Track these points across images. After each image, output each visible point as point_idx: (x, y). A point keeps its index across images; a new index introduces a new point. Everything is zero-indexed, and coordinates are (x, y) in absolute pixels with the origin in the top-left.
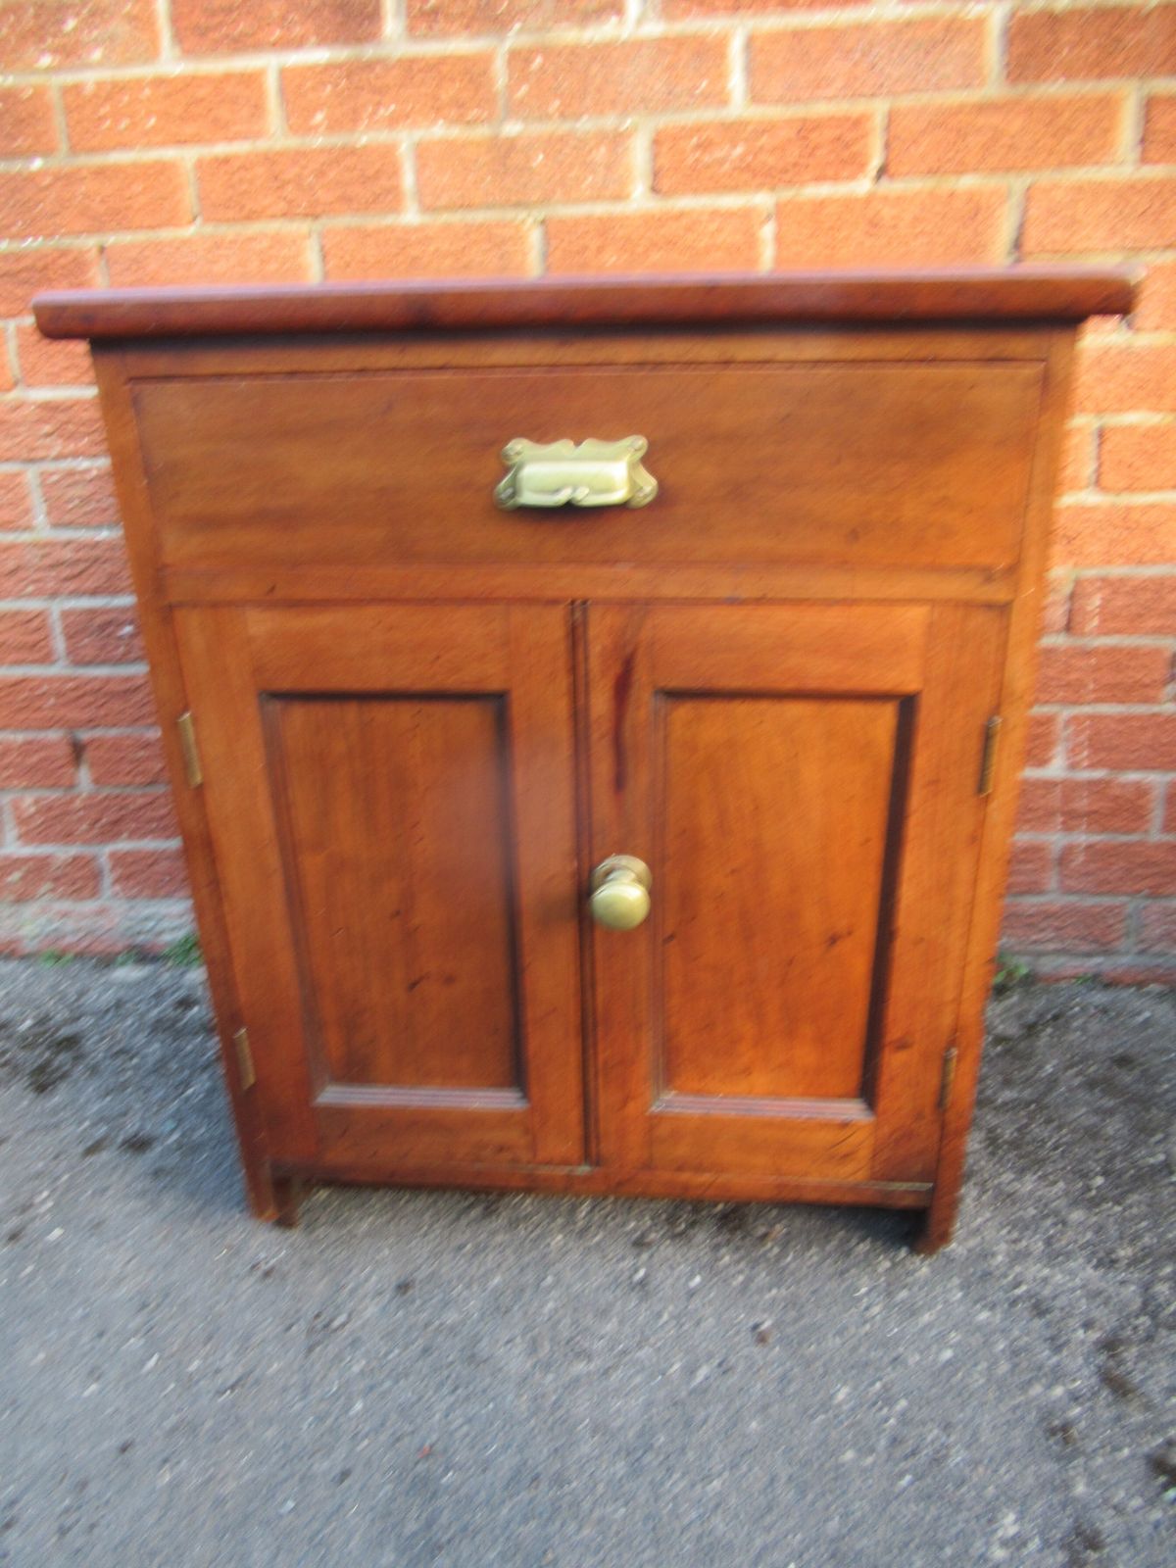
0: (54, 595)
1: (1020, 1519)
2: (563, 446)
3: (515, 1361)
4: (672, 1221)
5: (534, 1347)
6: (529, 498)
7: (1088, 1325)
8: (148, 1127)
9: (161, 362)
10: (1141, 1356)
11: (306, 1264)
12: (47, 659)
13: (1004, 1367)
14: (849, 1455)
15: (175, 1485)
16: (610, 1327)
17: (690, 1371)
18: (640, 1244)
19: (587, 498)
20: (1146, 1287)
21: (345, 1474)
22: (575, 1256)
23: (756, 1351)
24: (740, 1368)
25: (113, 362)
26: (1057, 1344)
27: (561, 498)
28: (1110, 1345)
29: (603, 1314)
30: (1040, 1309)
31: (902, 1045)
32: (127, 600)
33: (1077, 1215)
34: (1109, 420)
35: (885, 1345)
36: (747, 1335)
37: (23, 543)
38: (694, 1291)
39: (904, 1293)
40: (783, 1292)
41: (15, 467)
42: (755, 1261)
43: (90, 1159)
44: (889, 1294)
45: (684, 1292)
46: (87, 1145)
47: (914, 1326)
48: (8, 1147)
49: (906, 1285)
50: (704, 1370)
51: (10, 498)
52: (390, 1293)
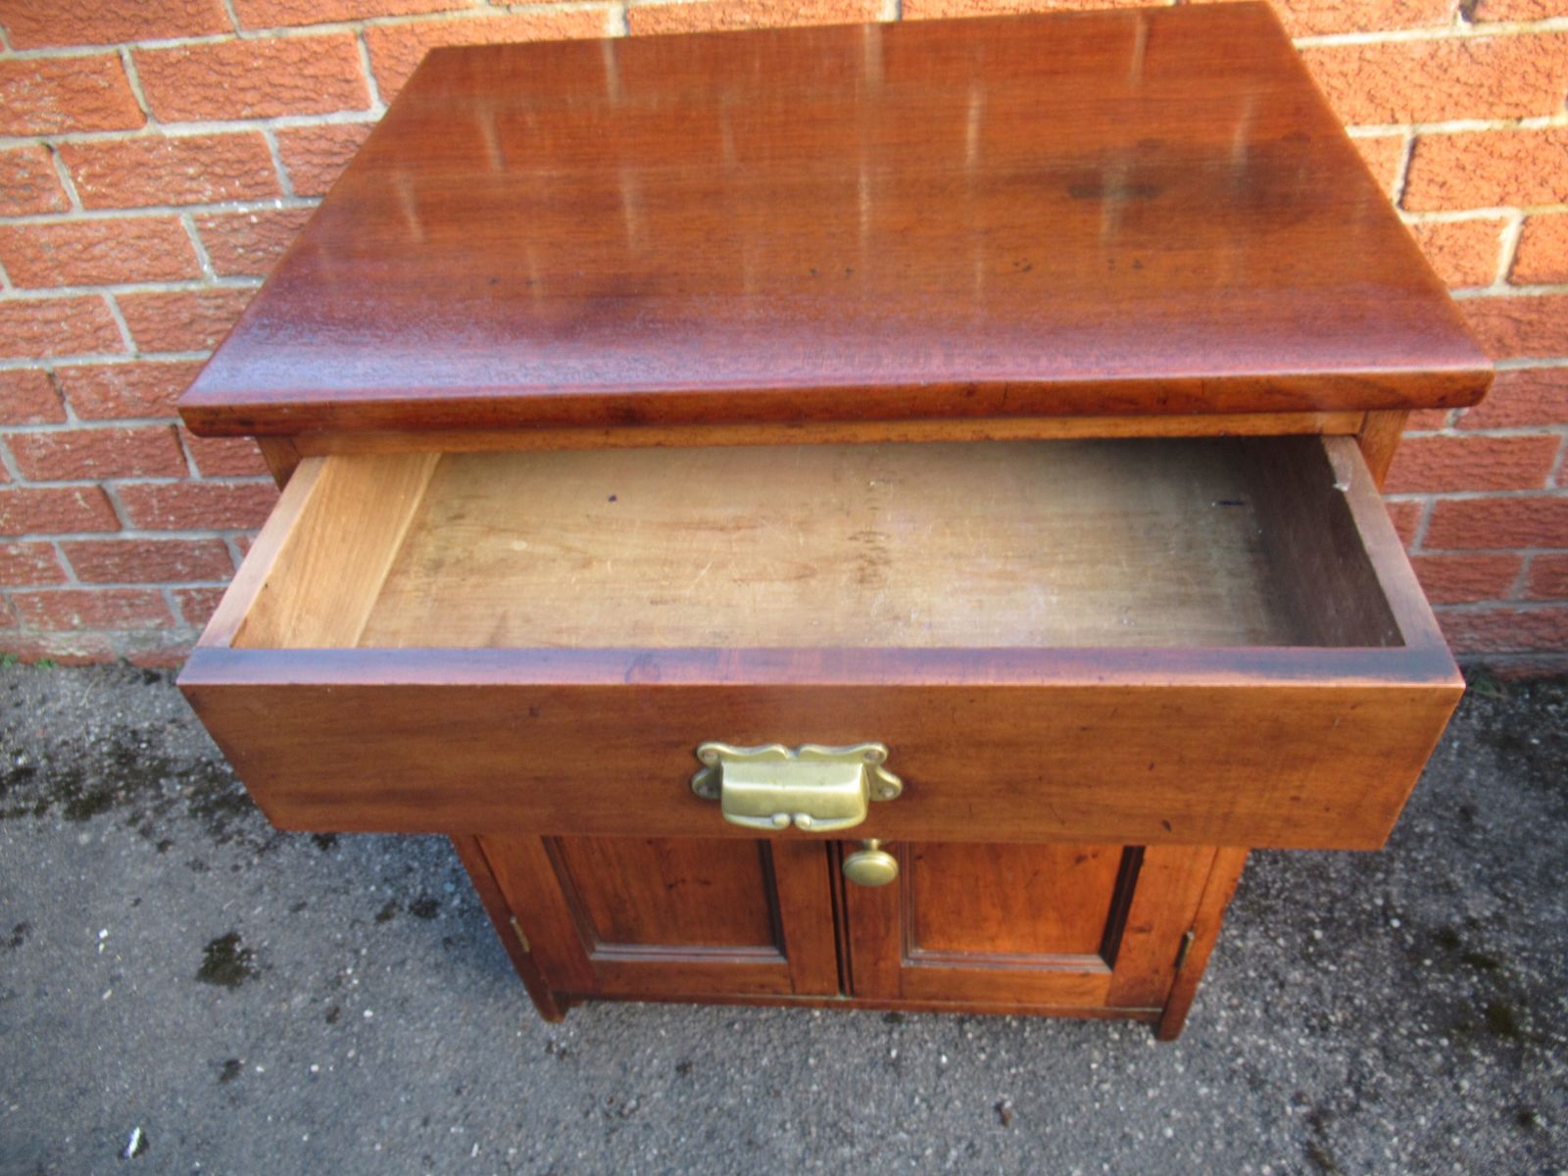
3: (789, 1145)
5: (804, 1133)
7: (1298, 1099)
8: (429, 891)
10: (1343, 1131)
11: (594, 1042)
13: (1219, 1145)
16: (870, 1109)
17: (942, 1155)
18: (894, 1018)
20: (1355, 1055)
22: (833, 1034)
23: (1000, 1131)
24: (985, 1151)
26: (1268, 1120)
28: (1317, 1119)
29: (862, 1098)
30: (1256, 1083)
31: (1141, 930)
33: (1296, 975)
34: (1427, 130)
35: (1112, 1125)
36: (991, 1115)
37: (191, 294)
38: (940, 1071)
39: (1131, 1068)
40: (1021, 1070)
41: (166, 213)
42: (996, 1037)
43: (383, 928)
44: (1118, 1069)
45: (932, 1072)
46: (379, 909)
47: (1140, 1103)
48: (306, 914)
49: (1133, 1059)
50: (953, 1153)
51: (166, 246)
52: (672, 1074)
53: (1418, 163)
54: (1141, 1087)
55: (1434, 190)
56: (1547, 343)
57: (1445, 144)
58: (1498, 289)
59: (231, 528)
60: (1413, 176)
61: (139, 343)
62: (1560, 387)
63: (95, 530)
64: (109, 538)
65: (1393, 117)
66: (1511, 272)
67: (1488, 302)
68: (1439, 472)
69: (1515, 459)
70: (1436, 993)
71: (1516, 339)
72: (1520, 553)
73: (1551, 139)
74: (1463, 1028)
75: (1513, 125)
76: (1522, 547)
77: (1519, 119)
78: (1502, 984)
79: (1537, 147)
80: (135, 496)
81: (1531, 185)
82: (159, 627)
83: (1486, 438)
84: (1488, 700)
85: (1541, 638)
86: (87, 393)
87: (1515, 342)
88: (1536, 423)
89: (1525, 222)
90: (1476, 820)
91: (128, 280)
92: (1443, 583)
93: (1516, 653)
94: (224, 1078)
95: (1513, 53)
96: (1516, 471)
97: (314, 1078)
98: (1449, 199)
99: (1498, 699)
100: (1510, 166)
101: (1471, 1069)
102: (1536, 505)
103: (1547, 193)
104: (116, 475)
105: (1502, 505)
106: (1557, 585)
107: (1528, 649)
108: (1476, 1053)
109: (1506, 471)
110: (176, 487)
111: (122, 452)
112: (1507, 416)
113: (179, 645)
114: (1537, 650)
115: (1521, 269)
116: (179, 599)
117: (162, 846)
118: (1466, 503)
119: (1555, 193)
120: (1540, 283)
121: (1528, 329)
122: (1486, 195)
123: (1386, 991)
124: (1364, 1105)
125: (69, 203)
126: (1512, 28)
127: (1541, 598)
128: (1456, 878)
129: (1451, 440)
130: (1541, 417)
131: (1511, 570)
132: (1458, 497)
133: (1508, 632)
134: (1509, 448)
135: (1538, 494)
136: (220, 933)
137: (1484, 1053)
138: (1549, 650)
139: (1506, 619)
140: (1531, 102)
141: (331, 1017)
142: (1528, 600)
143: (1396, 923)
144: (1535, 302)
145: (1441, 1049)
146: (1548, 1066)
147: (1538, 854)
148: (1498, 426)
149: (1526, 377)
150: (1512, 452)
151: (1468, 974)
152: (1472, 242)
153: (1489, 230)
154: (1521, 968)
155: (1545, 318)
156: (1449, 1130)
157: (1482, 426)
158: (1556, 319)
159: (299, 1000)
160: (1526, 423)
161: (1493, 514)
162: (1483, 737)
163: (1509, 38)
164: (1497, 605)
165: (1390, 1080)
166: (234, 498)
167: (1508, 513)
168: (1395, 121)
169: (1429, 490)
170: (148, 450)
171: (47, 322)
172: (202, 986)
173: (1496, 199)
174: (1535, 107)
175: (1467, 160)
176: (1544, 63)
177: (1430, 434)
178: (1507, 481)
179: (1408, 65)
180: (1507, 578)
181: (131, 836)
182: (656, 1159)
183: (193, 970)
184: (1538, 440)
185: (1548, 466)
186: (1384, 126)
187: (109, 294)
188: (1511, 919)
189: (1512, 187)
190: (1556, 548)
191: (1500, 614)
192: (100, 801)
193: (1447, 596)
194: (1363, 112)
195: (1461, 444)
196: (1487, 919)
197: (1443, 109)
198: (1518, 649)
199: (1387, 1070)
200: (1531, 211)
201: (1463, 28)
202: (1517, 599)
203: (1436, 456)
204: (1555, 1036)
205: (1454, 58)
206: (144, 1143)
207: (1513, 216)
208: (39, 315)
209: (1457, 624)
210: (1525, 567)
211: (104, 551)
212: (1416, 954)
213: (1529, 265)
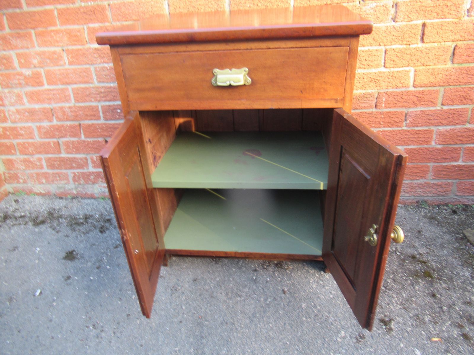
0: (99, 101)
1: (345, 333)
2: (227, 70)
3: (223, 297)
4: (263, 265)
5: (227, 294)
6: (219, 84)
9: (128, 50)
11: (170, 275)
12: (99, 118)
14: (304, 319)
15: (140, 324)
16: (246, 290)
17: (266, 300)
18: (255, 270)
19: (233, 84)
21: (181, 322)
22: (238, 274)
23: (283, 295)
24: (278, 299)
25: (116, 50)
27: (228, 84)
29: (245, 287)
32: (119, 103)
34: (388, 47)
35: (315, 295)
36: (281, 292)
37: (91, 87)
38: (267, 282)
39: (321, 282)
40: (290, 282)
41: (88, 66)
42: (283, 275)
43: (115, 250)
44: (318, 282)
45: (265, 282)
46: (115, 246)
47: (324, 290)
48: (94, 247)
49: (322, 280)
50: (269, 300)
51: (87, 75)
52: (191, 282)
53: (387, 56)
54: (324, 286)
55: (392, 62)
56: (426, 103)
57: (393, 51)
58: (411, 89)
59: (90, 153)
60: (386, 59)
61: (75, 100)
62: (431, 115)
63: (54, 153)
64: (57, 156)
65: (380, 44)
66: (414, 84)
67: (409, 91)
68: (404, 140)
69: (423, 136)
70: (409, 268)
71: (418, 102)
72: (429, 164)
73: (418, 50)
74: (416, 276)
75: (408, 46)
76: (429, 162)
77: (410, 45)
78: (428, 267)
79: (415, 52)
80: (67, 144)
81: (415, 61)
82: (65, 184)
83: (414, 130)
84: (426, 209)
85: (439, 192)
86: (60, 114)
87: (418, 103)
88: (427, 126)
89: (415, 71)
90: (422, 233)
91: (76, 83)
92: (409, 173)
93: (433, 196)
94: (66, 280)
95: (405, 29)
96: (423, 139)
97: (91, 280)
98: (396, 65)
99: (429, 209)
100: (409, 56)
101: (419, 284)
102: (431, 150)
103: (419, 64)
104: (63, 137)
105: (422, 150)
106: (440, 174)
107: (436, 195)
108: (420, 281)
109: (421, 139)
110: (77, 141)
111: (65, 130)
112: (419, 123)
113: (70, 190)
114: (439, 195)
115: (416, 83)
116: (72, 175)
117: (57, 232)
118: (412, 149)
119: (421, 63)
120: (421, 87)
121: (420, 99)
122: (404, 64)
123: (395, 267)
124: (387, 291)
125: (65, 64)
126: (405, 23)
127: (436, 178)
128: (416, 245)
129: (405, 130)
130: (428, 123)
131: (427, 169)
132: (410, 147)
133: (429, 189)
134: (421, 132)
135: (430, 146)
136: (70, 250)
137: (422, 281)
138: (442, 196)
139: (428, 184)
140: (412, 40)
141: (98, 268)
142: (433, 179)
143: (398, 253)
144: (421, 92)
145: (410, 280)
146: (441, 284)
147: (439, 241)
148: (417, 126)
149: (422, 112)
150: (422, 134)
151: (418, 264)
152: (403, 76)
153: (407, 73)
154: (433, 263)
155: (424, 96)
156: (412, 297)
157: (413, 126)
158: (427, 97)
159: (89, 264)
160: (424, 126)
161: (420, 152)
162: (425, 217)
163: (404, 25)
164: (425, 181)
165: (395, 286)
166: (92, 144)
167: (423, 152)
168: (380, 45)
169: (402, 145)
170: (72, 130)
171: (54, 94)
172: (64, 261)
173: (407, 65)
174: (413, 42)
175: (399, 55)
176: (413, 31)
177: (400, 129)
178: (422, 143)
179: (381, 31)
180: (426, 172)
181: (50, 230)
182: (184, 301)
183: (62, 257)
184: (428, 130)
185: (432, 138)
186: (378, 46)
187: (70, 87)
188: (431, 253)
189: (410, 62)
190: (438, 163)
191: (426, 183)
192: (43, 222)
193: (411, 178)
194: (372, 43)
195: (408, 131)
196: (425, 253)
197: (391, 42)
198: (433, 195)
199: (395, 284)
200: (416, 68)
201: (394, 23)
202: (430, 178)
203: (402, 135)
204: (443, 278)
205: (392, 30)
206: (41, 293)
207: (412, 69)
208: (52, 92)
209: (415, 186)
210: (431, 169)
211: (55, 160)
212: (404, 260)
213: (418, 82)
